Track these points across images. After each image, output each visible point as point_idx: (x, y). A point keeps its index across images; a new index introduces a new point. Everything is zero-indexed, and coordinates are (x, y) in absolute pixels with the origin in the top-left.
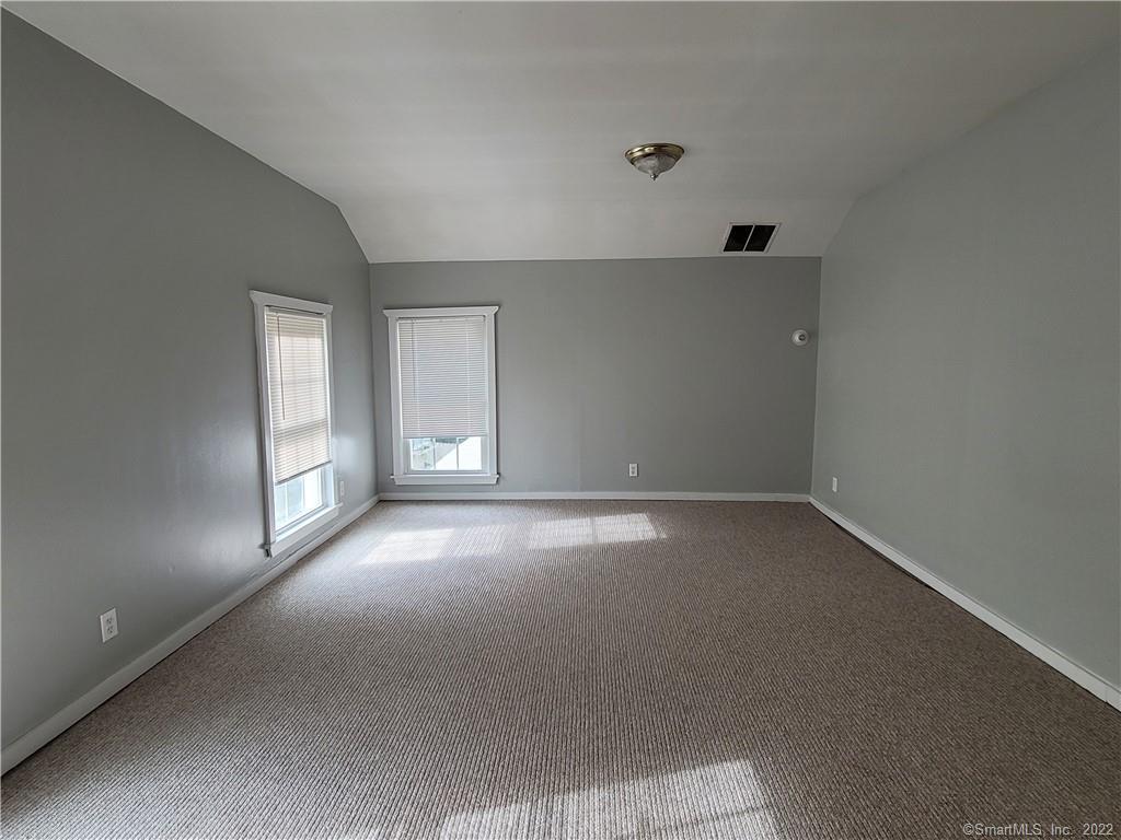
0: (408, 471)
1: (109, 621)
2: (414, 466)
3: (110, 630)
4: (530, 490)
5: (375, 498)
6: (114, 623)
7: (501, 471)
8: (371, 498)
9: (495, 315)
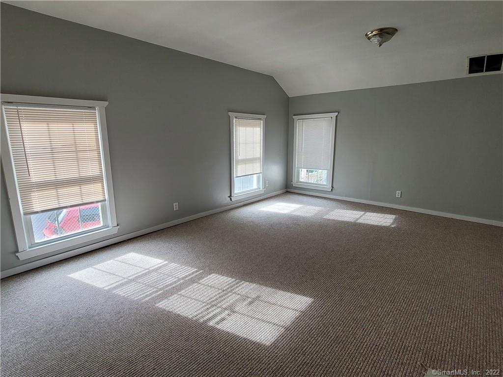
0: (298, 181)
1: (176, 205)
2: (301, 180)
3: (176, 208)
4: (346, 196)
5: (285, 190)
6: (177, 206)
7: (334, 186)
8: (282, 190)
9: (336, 116)
